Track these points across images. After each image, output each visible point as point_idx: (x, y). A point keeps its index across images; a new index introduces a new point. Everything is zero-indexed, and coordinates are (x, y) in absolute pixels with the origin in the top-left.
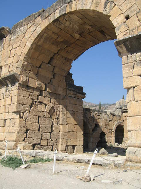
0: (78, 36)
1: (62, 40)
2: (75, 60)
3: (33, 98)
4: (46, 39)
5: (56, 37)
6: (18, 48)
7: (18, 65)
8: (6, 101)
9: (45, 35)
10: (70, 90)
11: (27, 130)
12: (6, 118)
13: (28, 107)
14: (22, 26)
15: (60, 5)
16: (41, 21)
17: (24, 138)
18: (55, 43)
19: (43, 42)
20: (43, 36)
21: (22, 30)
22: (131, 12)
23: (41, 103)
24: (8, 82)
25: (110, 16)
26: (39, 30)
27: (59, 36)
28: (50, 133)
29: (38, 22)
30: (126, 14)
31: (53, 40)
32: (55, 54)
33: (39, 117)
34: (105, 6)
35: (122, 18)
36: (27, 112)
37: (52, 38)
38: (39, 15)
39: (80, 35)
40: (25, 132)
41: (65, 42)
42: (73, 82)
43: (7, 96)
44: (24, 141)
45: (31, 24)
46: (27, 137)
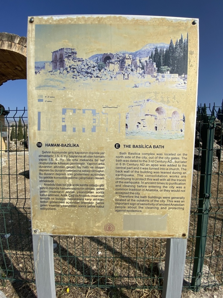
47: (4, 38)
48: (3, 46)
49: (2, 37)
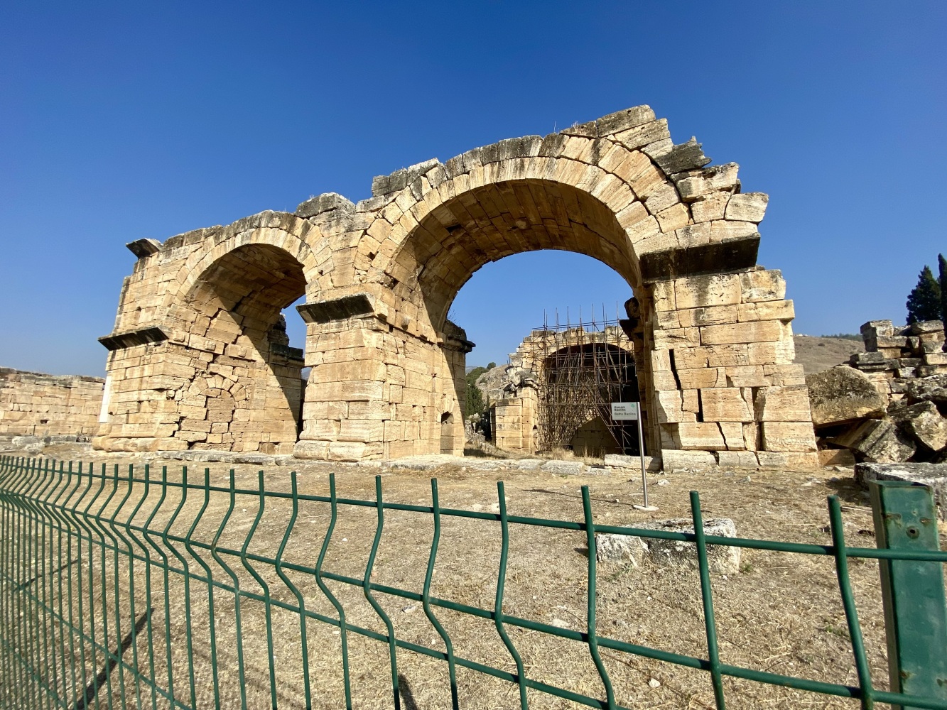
0: (282, 276)
1: (253, 278)
2: (285, 308)
3: (198, 366)
4: (223, 275)
5: (242, 273)
6: (172, 282)
7: (169, 312)
8: (143, 369)
9: (221, 269)
10: (276, 354)
11: (182, 418)
12: (141, 399)
13: (187, 383)
14: (182, 246)
15: (243, 227)
16: (213, 246)
17: (174, 432)
18: (242, 281)
19: (219, 278)
20: (216, 269)
21: (182, 252)
22: (326, 268)
23: (213, 374)
24: (148, 338)
25: (303, 266)
26: (209, 261)
27: (247, 272)
28: (229, 423)
29: (210, 245)
30: (320, 268)
31: (237, 276)
32: (244, 297)
33: (208, 397)
34: (300, 249)
35: (315, 272)
36: (182, 389)
37: (235, 274)
38: (212, 234)
39: (284, 273)
40: (176, 422)
41: (260, 281)
42: (288, 340)
43: (146, 362)
44: (173, 436)
45: (198, 246)
46: (179, 429)
47: (503, 155)
48: (502, 173)
49: (498, 154)
